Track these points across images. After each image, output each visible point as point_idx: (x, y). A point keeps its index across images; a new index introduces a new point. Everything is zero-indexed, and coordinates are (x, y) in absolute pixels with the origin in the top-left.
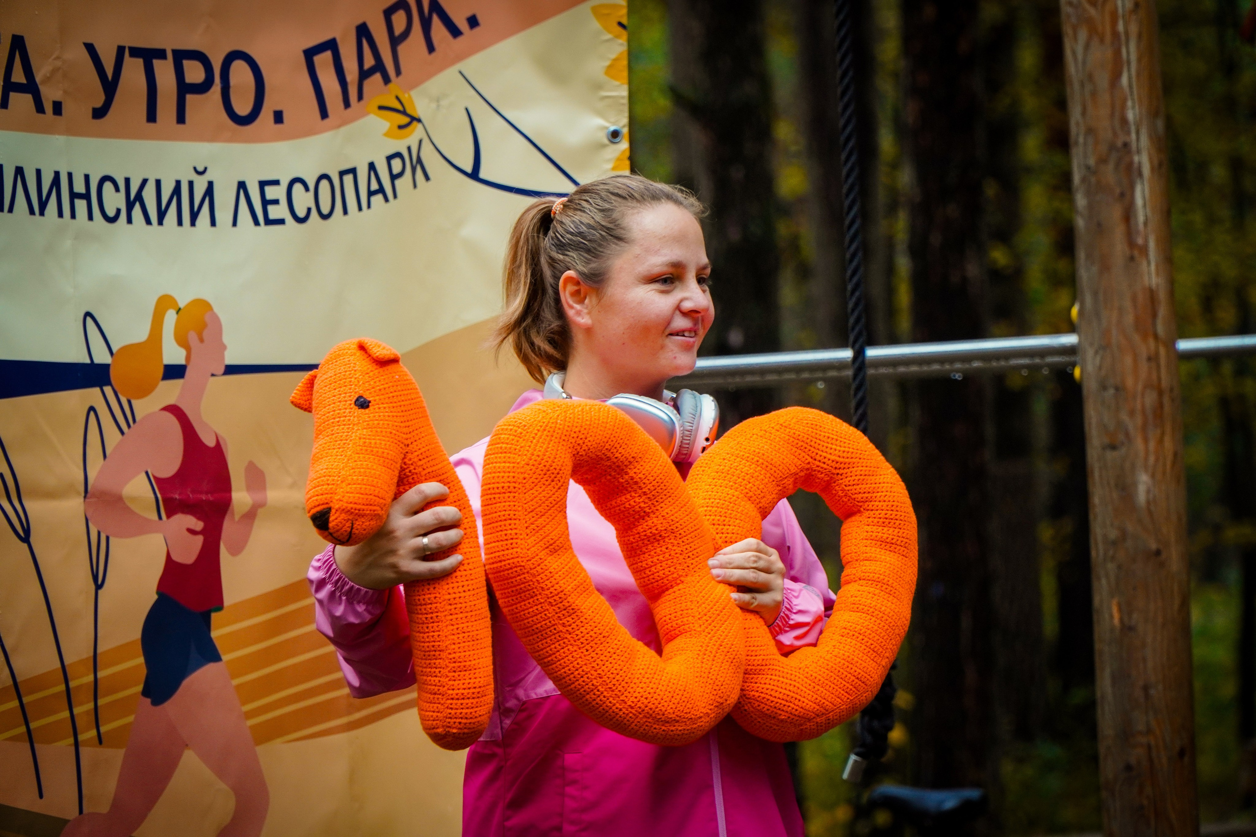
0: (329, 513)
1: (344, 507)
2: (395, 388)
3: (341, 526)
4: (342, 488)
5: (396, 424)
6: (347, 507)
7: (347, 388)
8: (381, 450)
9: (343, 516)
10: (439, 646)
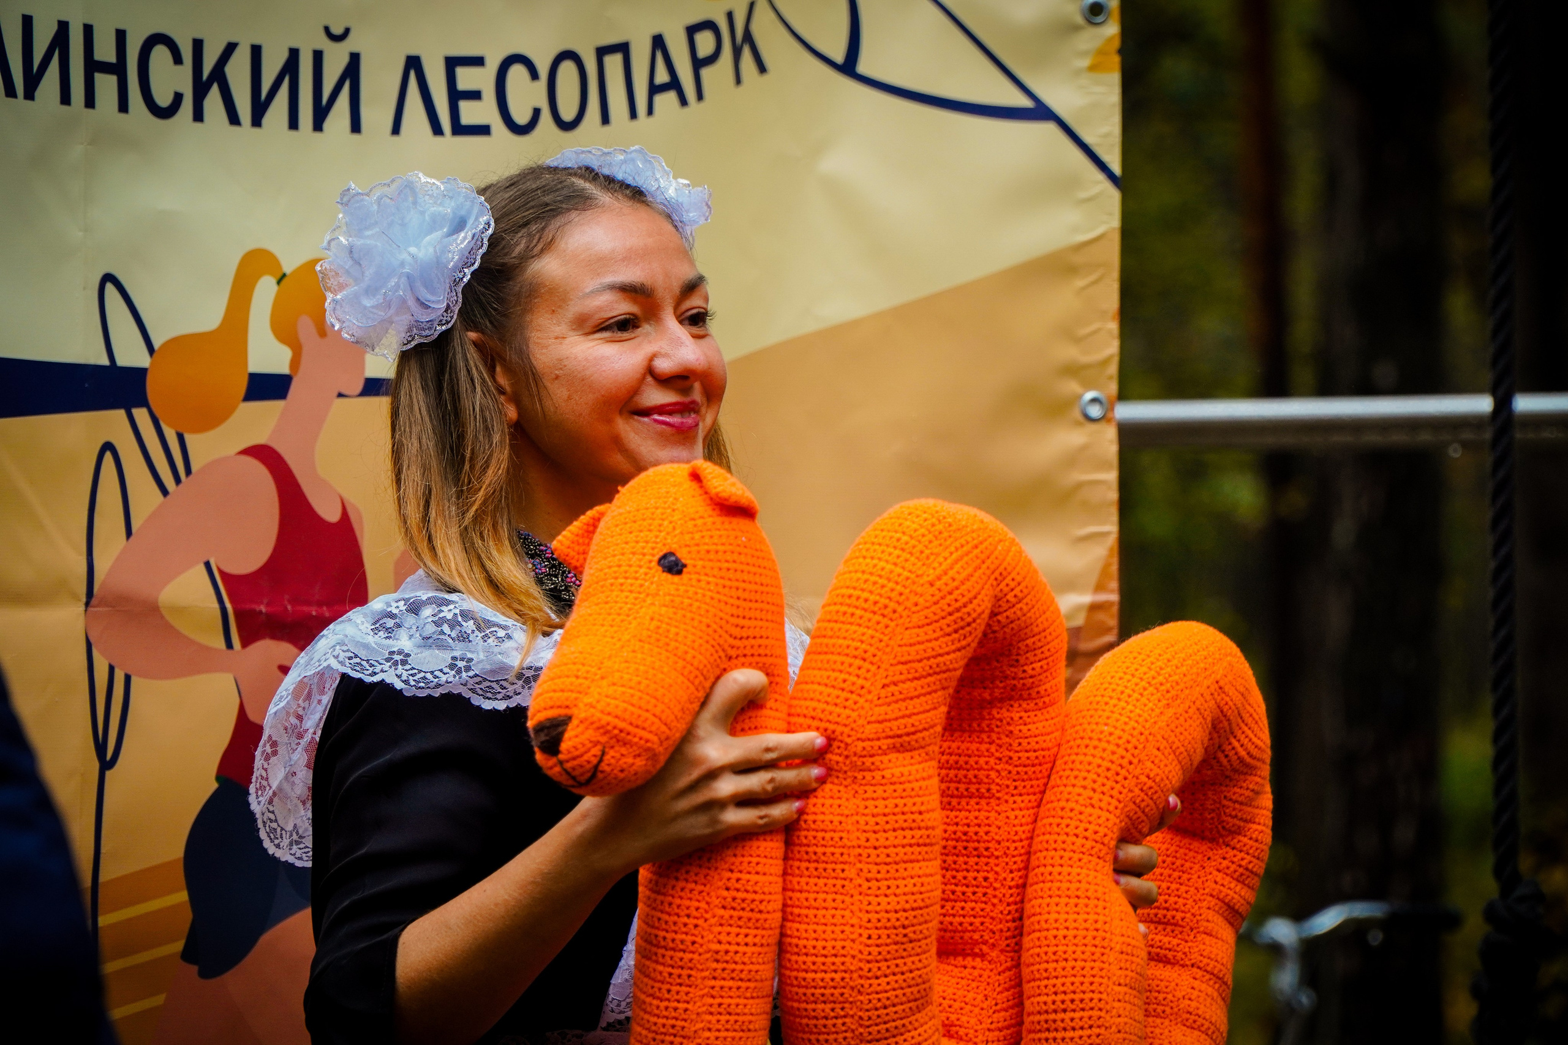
0: (567, 724)
1: (595, 719)
2: (735, 557)
3: (582, 750)
4: (600, 687)
5: (721, 615)
6: (600, 720)
7: (651, 535)
8: (683, 648)
9: (590, 734)
10: (683, 1028)
